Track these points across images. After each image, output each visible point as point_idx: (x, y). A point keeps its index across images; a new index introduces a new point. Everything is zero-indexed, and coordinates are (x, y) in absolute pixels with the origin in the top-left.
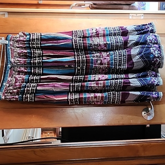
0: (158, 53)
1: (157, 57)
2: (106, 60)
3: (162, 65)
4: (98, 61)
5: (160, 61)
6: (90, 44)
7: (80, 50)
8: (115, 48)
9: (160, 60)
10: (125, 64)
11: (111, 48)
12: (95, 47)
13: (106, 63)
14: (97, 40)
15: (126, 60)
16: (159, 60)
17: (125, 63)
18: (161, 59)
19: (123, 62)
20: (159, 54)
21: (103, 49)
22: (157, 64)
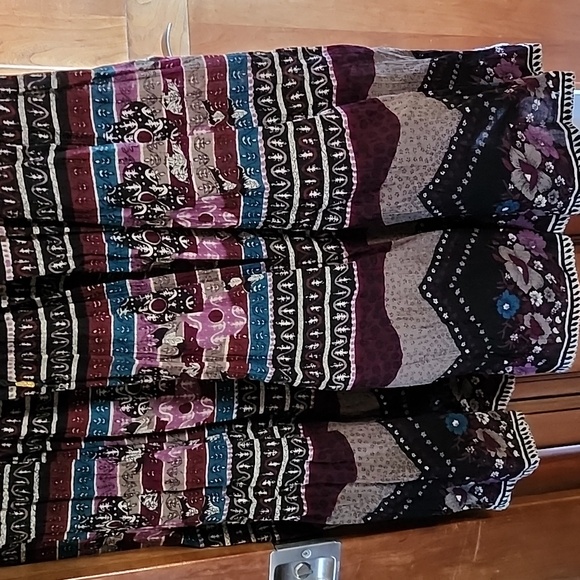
0: (546, 284)
1: (538, 310)
2: (221, 325)
3: (564, 358)
4: (164, 331)
5: (555, 330)
6: (116, 196)
7: (36, 231)
8: (293, 217)
9: (557, 325)
10: (341, 353)
11: (269, 216)
12: (157, 209)
13: (222, 344)
14: (170, 161)
15: (349, 324)
16: (552, 325)
17: (346, 347)
18: (563, 319)
19: (334, 338)
20: (551, 286)
21: (209, 225)
22: (534, 354)
